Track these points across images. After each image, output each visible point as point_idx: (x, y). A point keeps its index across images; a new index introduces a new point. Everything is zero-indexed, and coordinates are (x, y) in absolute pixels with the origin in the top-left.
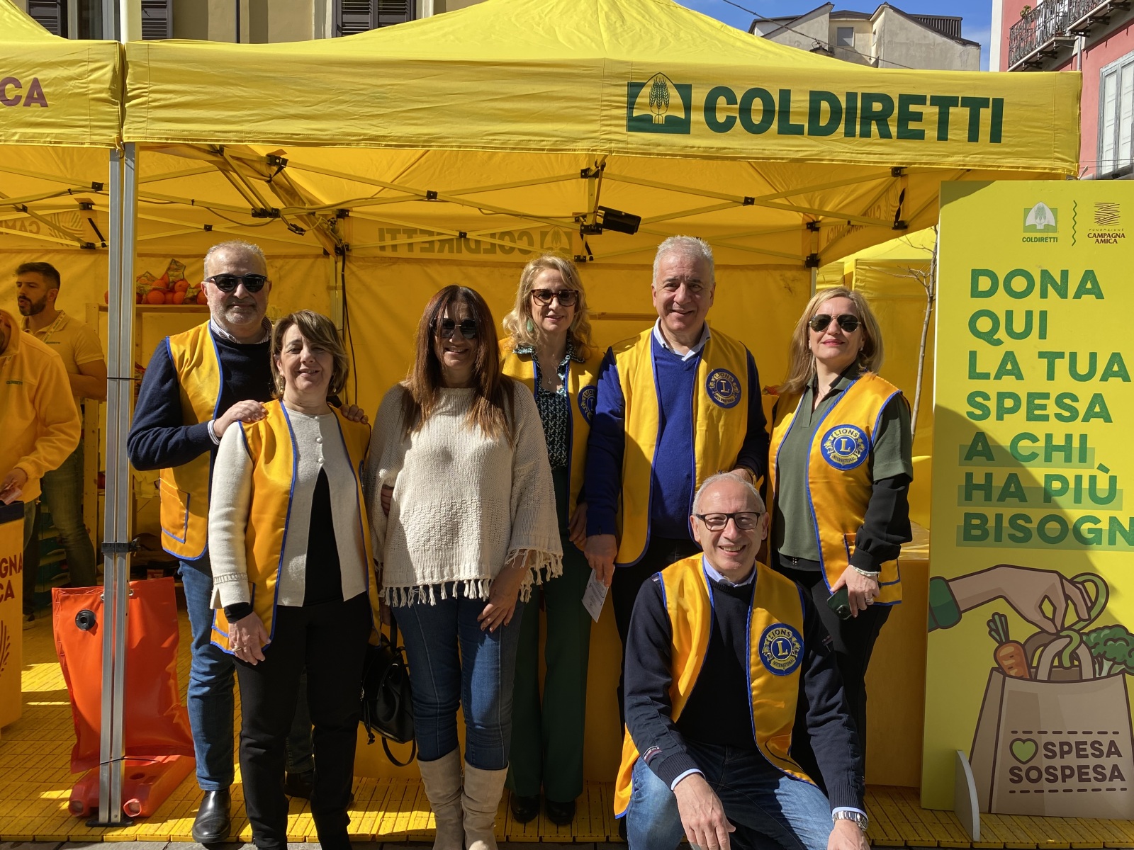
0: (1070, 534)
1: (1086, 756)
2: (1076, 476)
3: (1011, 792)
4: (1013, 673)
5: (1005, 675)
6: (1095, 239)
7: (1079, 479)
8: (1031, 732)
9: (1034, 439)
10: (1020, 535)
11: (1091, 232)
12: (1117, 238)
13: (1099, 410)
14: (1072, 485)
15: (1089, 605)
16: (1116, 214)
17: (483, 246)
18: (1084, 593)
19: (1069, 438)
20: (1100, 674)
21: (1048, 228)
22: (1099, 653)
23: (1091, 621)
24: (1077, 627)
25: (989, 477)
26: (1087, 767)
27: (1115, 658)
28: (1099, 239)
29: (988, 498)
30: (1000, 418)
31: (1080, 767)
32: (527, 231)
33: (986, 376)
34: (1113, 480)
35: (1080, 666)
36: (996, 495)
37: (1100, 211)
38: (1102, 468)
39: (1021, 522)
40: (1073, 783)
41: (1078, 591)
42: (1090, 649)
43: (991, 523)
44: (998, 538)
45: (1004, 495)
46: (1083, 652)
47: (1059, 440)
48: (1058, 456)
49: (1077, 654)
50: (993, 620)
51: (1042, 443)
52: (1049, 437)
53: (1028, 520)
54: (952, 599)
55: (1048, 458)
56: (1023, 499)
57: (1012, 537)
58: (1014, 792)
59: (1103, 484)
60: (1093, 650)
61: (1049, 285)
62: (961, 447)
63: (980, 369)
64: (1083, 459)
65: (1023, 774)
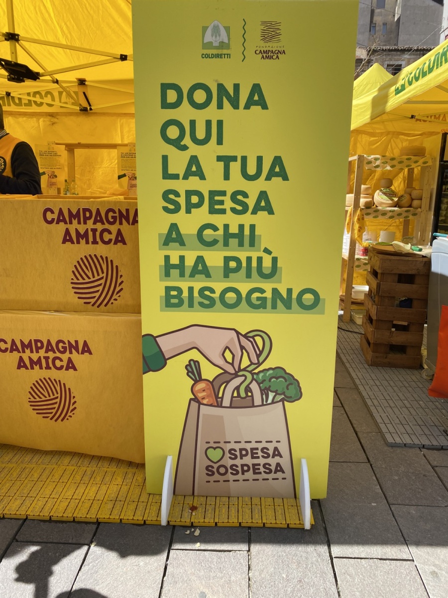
0: (244, 301)
1: (258, 457)
2: (247, 258)
3: (207, 482)
4: (205, 402)
5: (200, 403)
6: (260, 55)
7: (249, 259)
8: (219, 442)
9: (215, 228)
10: (206, 302)
11: (258, 48)
12: (279, 55)
13: (264, 204)
14: (244, 264)
15: (258, 353)
16: (278, 32)
17: (23, 102)
18: (254, 344)
19: (241, 227)
20: (266, 401)
21: (222, 45)
22: (266, 387)
23: (259, 364)
24: (250, 369)
25: (182, 258)
26: (259, 465)
27: (277, 390)
28: (264, 55)
29: (182, 275)
30: (188, 211)
31: (254, 465)
32: (50, 91)
33: (176, 177)
34: (275, 260)
35: (252, 396)
36: (188, 272)
37: (265, 29)
38: (267, 251)
39: (207, 293)
40: (250, 475)
41: (250, 343)
42: (259, 384)
43: (185, 294)
44: (191, 305)
45: (194, 272)
46: (254, 387)
47: (234, 229)
48: (234, 242)
49: (250, 388)
50: (190, 365)
51: (221, 232)
52: (226, 227)
53: (212, 291)
54: (158, 350)
55: (226, 244)
56: (208, 275)
57: (201, 304)
58: (209, 482)
59: (267, 263)
60: (261, 385)
61: (224, 98)
62: (160, 235)
63: (171, 171)
64: (252, 244)
65: (215, 470)
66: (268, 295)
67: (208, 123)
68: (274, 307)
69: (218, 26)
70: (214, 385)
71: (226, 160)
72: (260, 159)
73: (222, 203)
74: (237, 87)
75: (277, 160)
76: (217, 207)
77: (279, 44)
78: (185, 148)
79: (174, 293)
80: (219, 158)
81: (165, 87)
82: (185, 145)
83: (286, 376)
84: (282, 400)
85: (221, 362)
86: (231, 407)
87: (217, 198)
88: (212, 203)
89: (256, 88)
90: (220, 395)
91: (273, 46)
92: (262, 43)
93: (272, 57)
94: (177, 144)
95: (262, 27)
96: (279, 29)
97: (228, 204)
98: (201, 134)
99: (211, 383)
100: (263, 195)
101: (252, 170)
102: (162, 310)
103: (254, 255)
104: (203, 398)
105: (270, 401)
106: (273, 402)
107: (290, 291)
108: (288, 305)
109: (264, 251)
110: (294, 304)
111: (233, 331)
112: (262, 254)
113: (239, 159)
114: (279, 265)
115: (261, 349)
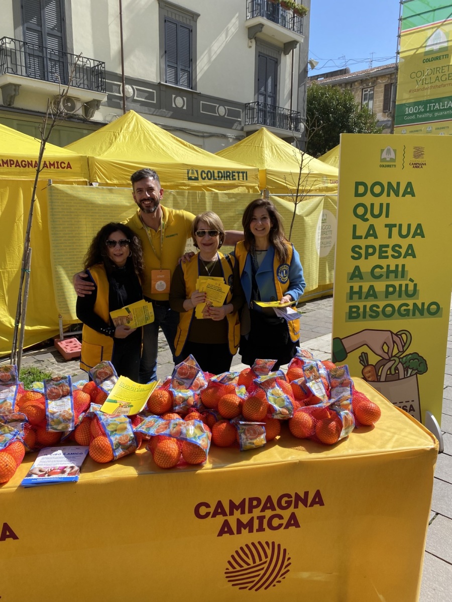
66: (411, 307)
67: (381, 205)
68: (414, 315)
69: (390, 149)
70: (376, 368)
71: (390, 227)
72: (409, 226)
73: (386, 252)
74: (398, 184)
75: (419, 226)
76: (383, 255)
77: (422, 160)
78: (367, 220)
79: (354, 310)
80: (386, 226)
81: (358, 184)
82: (367, 218)
83: (419, 358)
84: (416, 374)
85: (380, 352)
86: (385, 381)
87: (383, 249)
88: (381, 252)
89: (409, 185)
90: (379, 374)
91: (419, 161)
92: (414, 159)
93: (419, 167)
94: (363, 218)
95: (414, 150)
96: (423, 151)
97: (390, 252)
98: (376, 212)
99: (374, 366)
100: (410, 247)
101: (404, 232)
102: (346, 321)
103: (404, 283)
104: (369, 377)
105: (409, 375)
106: (411, 376)
107: (423, 304)
108: (422, 313)
109: (409, 280)
110: (425, 312)
111: (389, 332)
112: (408, 282)
113: (398, 226)
114: (417, 289)
115: (405, 342)
